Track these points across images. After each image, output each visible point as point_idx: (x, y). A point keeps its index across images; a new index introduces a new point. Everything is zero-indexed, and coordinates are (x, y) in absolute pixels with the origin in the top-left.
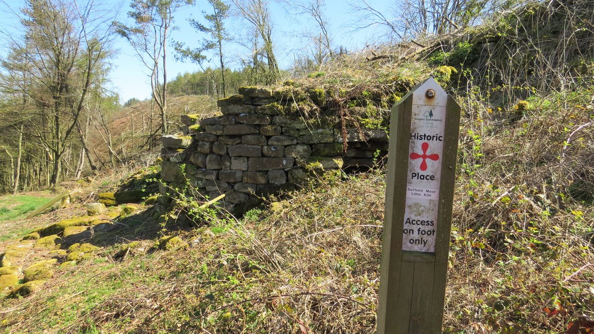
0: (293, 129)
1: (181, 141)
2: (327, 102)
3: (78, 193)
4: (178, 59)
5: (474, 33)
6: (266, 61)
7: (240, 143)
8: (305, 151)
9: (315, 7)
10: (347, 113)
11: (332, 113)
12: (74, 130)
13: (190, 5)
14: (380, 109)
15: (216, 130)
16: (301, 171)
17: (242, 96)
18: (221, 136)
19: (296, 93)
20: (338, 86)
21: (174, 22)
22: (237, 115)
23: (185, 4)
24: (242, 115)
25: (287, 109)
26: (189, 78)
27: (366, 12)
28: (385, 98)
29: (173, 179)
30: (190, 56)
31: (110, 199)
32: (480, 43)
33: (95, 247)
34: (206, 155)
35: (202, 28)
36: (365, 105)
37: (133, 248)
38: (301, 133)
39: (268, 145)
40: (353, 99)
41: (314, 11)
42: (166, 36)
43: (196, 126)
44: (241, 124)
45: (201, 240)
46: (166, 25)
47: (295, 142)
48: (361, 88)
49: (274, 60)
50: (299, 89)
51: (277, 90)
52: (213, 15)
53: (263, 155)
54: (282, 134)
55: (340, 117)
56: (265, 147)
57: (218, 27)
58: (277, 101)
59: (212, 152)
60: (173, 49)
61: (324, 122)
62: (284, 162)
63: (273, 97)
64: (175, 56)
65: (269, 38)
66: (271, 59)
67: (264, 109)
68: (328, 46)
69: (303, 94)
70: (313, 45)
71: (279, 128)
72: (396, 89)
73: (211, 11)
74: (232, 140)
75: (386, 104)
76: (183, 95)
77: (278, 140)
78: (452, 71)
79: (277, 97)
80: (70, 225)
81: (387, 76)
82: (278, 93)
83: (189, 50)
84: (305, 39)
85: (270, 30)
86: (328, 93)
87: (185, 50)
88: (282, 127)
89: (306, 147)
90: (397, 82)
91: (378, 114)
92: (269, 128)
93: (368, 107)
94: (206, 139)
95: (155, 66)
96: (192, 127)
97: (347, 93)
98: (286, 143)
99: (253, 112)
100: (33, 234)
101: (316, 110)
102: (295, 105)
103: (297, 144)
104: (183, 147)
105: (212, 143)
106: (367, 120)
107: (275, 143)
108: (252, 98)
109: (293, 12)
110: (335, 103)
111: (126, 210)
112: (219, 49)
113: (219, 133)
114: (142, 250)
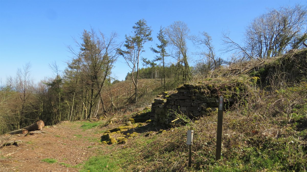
0: (202, 98)
1: (163, 101)
2: (213, 89)
3: (115, 120)
4: (144, 65)
5: (267, 64)
6: (183, 64)
7: (184, 102)
8: (205, 105)
9: (207, 41)
10: (220, 93)
11: (214, 93)
12: (98, 96)
13: (150, 41)
14: (231, 92)
15: (176, 97)
16: (204, 111)
17: (185, 87)
18: (178, 99)
19: (203, 86)
20: (216, 84)
21: (143, 48)
22: (183, 93)
23: (148, 40)
24: (185, 93)
25: (199, 91)
26: (144, 70)
27: (231, 44)
28: (233, 88)
29: (160, 113)
30: (150, 64)
31: (133, 121)
32: (268, 69)
33: (137, 133)
34: (173, 105)
35: (156, 51)
36: (226, 90)
37: (151, 133)
38: (204, 99)
39: (193, 103)
40: (221, 88)
41: (206, 42)
42: (139, 54)
43: (168, 96)
44: (184, 96)
45: (174, 130)
46: (139, 49)
47: (202, 102)
48: (224, 85)
49: (187, 64)
50: (203, 85)
51: (196, 85)
52: (161, 46)
53: (192, 106)
54: (198, 99)
55: (217, 94)
56: (192, 103)
57: (163, 51)
58: (196, 89)
59: (174, 105)
60: (142, 61)
61: (212, 96)
62: (199, 108)
63: (195, 87)
64: (143, 64)
65: (185, 54)
66: (186, 64)
67: (192, 91)
68: (213, 58)
69: (205, 87)
70: (206, 58)
71: (197, 97)
72: (237, 85)
73: (160, 44)
74: (181, 101)
75: (233, 90)
76: (141, 79)
77: (197, 101)
78: (258, 79)
79: (196, 87)
80: (122, 129)
81: (234, 80)
82: (196, 86)
83: (149, 61)
84: (202, 56)
85: (186, 51)
86: (213, 86)
87: (147, 61)
88: (198, 97)
89: (206, 104)
90: (237, 83)
91: (230, 93)
92: (194, 97)
93: (227, 91)
94: (173, 100)
95: (134, 67)
96: (167, 96)
97: (219, 86)
98: (199, 102)
99: (188, 92)
100: (108, 131)
101: (209, 92)
102: (202, 90)
103: (203, 102)
104: (164, 103)
105: (175, 102)
106: (226, 95)
107: (196, 102)
108: (188, 88)
109: (197, 43)
110: (215, 90)
111: (140, 124)
112: (163, 60)
113: (177, 98)
114: (154, 134)
